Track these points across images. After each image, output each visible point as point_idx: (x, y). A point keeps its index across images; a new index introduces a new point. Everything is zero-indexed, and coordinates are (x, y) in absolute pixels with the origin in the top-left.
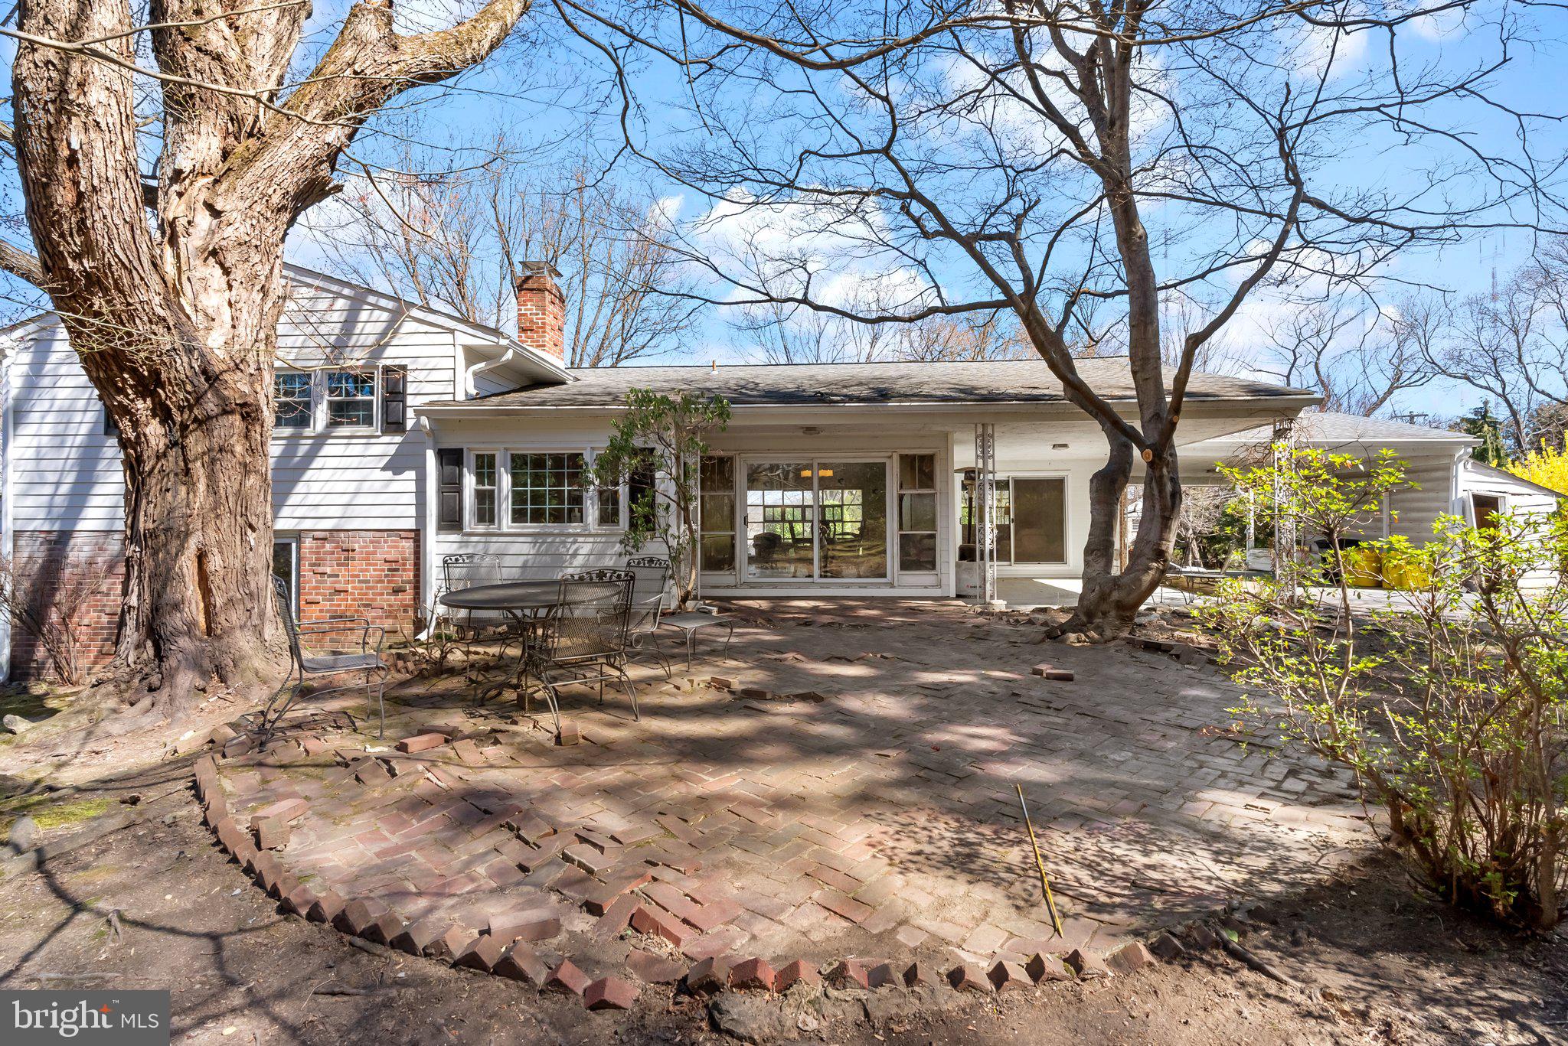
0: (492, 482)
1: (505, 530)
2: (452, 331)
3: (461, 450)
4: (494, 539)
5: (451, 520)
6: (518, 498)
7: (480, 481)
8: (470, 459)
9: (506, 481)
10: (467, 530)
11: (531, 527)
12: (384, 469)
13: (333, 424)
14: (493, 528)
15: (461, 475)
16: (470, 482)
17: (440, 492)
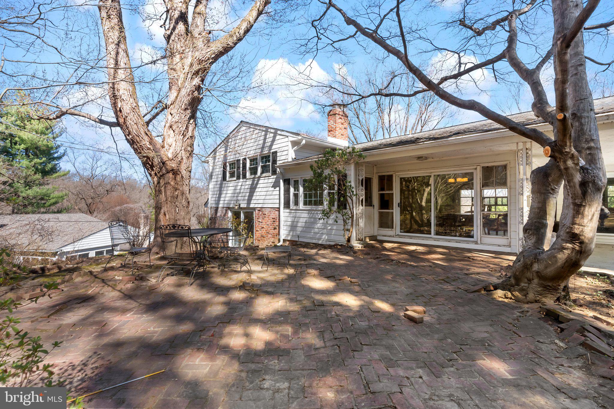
0: (298, 191)
1: (301, 208)
2: (287, 137)
3: (289, 179)
4: (298, 211)
5: (287, 205)
6: (305, 196)
7: (295, 191)
8: (292, 182)
9: (301, 189)
10: (291, 208)
11: (308, 207)
12: (272, 187)
13: (262, 173)
14: (297, 208)
15: (289, 188)
16: (292, 190)
17: (284, 194)
